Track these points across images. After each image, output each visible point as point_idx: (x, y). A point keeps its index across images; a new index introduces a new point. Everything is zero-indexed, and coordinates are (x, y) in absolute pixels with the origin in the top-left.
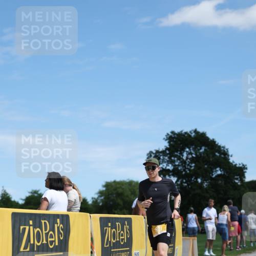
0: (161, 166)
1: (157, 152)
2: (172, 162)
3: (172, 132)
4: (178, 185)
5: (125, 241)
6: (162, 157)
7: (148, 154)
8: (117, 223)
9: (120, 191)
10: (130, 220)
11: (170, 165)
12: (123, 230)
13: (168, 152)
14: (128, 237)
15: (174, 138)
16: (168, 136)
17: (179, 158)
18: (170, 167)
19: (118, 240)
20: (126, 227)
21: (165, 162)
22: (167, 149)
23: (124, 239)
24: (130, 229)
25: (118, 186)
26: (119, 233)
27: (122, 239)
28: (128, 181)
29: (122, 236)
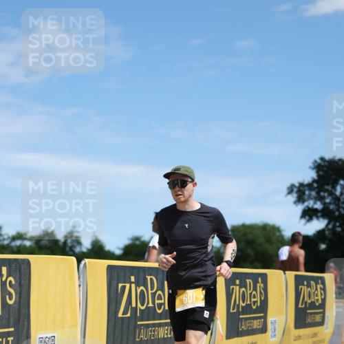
0: (306, 204)
1: (301, 185)
2: (321, 199)
3: (322, 159)
4: (329, 229)
5: (259, 305)
6: (307, 192)
7: (288, 188)
8: (248, 281)
9: (250, 237)
10: (264, 277)
11: (319, 203)
12: (255, 289)
13: (315, 185)
14: (263, 298)
15: (324, 166)
16: (316, 164)
17: (331, 194)
18: (319, 206)
19: (249, 302)
20: (260, 285)
21: (312, 199)
22: (314, 181)
23: (257, 302)
24: (265, 289)
25: (248, 230)
26: (251, 294)
27: (255, 302)
28: (261, 224)
29: (254, 297)
